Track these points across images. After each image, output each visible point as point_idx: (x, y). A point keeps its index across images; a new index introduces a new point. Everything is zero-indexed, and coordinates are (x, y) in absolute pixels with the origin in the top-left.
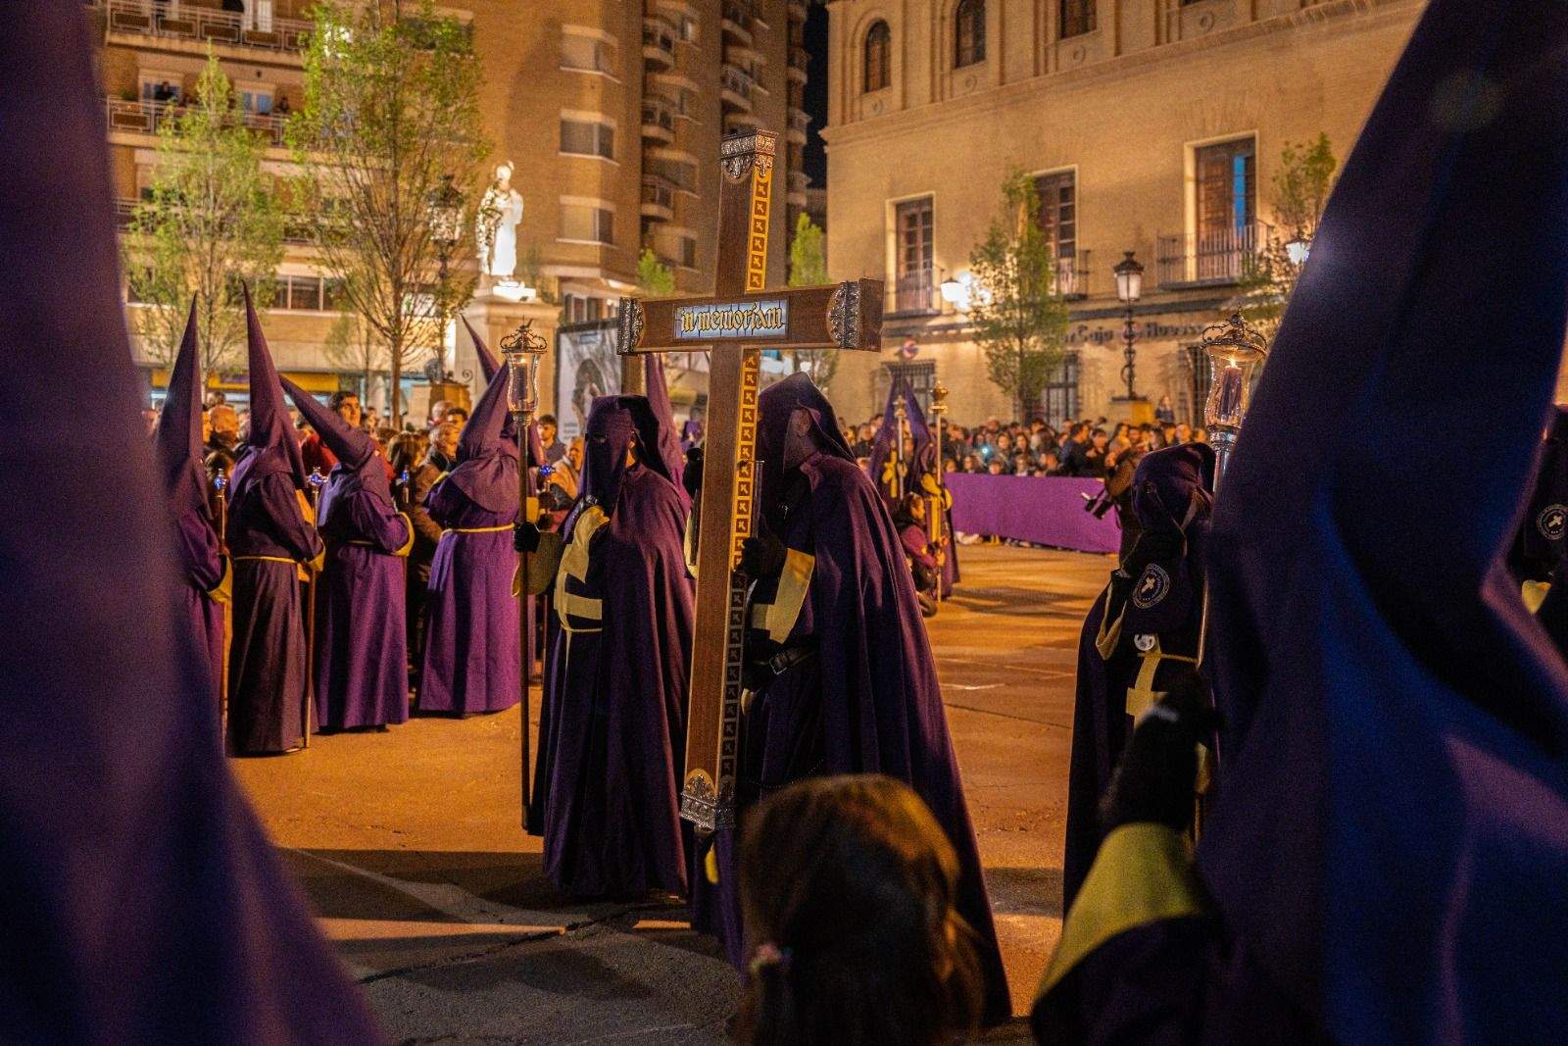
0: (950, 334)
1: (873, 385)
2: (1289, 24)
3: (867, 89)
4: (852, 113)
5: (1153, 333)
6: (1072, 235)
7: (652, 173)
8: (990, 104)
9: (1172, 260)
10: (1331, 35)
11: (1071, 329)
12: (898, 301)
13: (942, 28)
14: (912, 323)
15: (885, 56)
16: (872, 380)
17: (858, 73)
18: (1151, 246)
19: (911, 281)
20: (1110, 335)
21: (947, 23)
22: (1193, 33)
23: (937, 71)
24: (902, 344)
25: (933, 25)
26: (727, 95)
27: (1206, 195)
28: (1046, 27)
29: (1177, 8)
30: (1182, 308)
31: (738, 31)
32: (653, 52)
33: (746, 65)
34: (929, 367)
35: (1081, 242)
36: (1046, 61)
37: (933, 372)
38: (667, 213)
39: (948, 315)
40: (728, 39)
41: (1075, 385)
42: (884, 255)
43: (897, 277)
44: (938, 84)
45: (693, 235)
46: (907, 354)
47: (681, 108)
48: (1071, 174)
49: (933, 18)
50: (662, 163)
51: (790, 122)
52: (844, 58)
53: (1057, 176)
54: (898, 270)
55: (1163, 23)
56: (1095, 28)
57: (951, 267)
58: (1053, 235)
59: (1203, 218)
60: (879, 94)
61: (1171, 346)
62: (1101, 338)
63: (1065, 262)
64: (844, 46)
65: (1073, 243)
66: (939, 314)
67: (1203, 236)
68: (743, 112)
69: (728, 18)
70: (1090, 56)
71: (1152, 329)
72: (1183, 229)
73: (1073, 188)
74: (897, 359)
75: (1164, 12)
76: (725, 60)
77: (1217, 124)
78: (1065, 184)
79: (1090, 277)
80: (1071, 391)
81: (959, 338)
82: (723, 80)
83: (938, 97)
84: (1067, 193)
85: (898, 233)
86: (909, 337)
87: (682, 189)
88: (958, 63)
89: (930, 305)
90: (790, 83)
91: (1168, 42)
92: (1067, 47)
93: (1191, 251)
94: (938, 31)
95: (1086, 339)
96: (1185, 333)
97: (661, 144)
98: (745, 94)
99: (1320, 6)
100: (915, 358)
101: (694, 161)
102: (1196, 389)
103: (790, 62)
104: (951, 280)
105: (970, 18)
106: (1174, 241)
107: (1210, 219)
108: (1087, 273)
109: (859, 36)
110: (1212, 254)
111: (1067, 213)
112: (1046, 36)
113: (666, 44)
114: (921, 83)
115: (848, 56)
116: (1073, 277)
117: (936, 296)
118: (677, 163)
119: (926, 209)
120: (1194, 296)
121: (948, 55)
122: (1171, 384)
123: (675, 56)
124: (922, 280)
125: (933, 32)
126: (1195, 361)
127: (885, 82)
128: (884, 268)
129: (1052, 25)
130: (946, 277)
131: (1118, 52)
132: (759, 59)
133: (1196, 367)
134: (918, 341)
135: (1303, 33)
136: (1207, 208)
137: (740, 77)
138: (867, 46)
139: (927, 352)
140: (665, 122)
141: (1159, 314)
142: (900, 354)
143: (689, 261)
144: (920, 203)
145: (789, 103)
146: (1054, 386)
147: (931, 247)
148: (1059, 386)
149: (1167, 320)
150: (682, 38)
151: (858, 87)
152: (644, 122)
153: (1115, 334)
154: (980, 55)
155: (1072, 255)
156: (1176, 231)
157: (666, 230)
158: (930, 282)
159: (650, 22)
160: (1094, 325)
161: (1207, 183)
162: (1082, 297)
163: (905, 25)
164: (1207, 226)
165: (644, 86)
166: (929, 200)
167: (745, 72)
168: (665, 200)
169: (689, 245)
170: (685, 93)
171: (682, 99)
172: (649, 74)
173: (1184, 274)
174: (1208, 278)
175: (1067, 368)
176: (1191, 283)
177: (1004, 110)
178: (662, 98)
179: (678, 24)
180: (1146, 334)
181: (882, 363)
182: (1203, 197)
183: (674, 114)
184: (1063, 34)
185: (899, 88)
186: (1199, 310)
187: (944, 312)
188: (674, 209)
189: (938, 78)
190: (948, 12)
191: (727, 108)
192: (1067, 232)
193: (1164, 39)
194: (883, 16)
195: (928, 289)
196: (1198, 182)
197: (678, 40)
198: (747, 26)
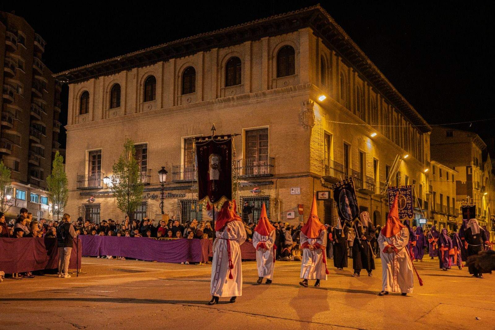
0: (106, 195)
1: (79, 211)
2: (213, 103)
3: (81, 113)
4: (75, 121)
5: (170, 196)
6: (146, 164)
7: (4, 138)
8: (121, 121)
9: (177, 173)
10: (225, 107)
11: (145, 194)
12: (89, 184)
13: (106, 94)
14: (93, 191)
15: (87, 103)
16: (79, 209)
17: (78, 108)
18: (171, 169)
19: (94, 177)
20: (157, 196)
21: (108, 93)
22: (185, 104)
23: (104, 110)
24: (89, 198)
25: (104, 94)
26: (32, 113)
27: (187, 153)
28: (140, 98)
29: (180, 95)
30: (179, 188)
31: (37, 92)
32: (6, 96)
33: (40, 104)
34: (98, 206)
35: (149, 166)
36: (139, 108)
37: (99, 208)
38: (9, 152)
39: (105, 189)
40: (34, 95)
41: (145, 212)
42: (85, 168)
43: (88, 176)
44: (104, 113)
45: (18, 160)
46: (91, 201)
47: (16, 116)
48: (146, 145)
49: (104, 92)
50: (8, 135)
51: (54, 125)
52: (73, 102)
53: (141, 145)
54: (89, 174)
55: (176, 99)
56: (155, 99)
57: (107, 173)
58: (140, 164)
59: (186, 161)
60: (85, 115)
61: (176, 200)
62: (154, 197)
63: (144, 172)
64: (74, 98)
65: (146, 167)
66: (102, 188)
67: (186, 166)
68: (38, 120)
69: (34, 88)
70: (153, 108)
71: (170, 195)
72: (180, 163)
73: (147, 149)
74: (87, 203)
75: (176, 96)
76: (32, 101)
77: (191, 132)
78: (144, 148)
79: (151, 177)
80: (144, 214)
81: (108, 196)
82: (31, 108)
83: (104, 118)
84: (145, 151)
85: (89, 161)
86: (92, 195)
87: (15, 144)
88: (111, 107)
89: (100, 185)
90: (55, 112)
91: (177, 105)
92: (147, 104)
93: (182, 170)
94: (105, 97)
95: (149, 198)
96: (180, 196)
97: (9, 128)
98: (39, 114)
99: (222, 98)
100: (94, 203)
101: (19, 135)
102: (182, 214)
103: (55, 105)
104: (107, 177)
105: (116, 93)
106: (177, 167)
107: (188, 161)
108: (150, 176)
109: (79, 95)
110: (188, 172)
111: (145, 157)
112: (140, 100)
113: (11, 94)
114: (99, 112)
115: (75, 102)
116: (146, 178)
117: (102, 182)
118: (14, 135)
119: (99, 154)
120: (183, 185)
121: (108, 105)
122: (175, 212)
123: (14, 99)
124: (97, 177)
125: (103, 97)
126: (183, 205)
127: (87, 112)
128: (84, 172)
129: (142, 97)
130: (105, 176)
131: (162, 107)
132: (44, 103)
133: (183, 207)
134: (95, 197)
135: (216, 106)
136: (187, 157)
137: (37, 107)
138: (81, 99)
139: (98, 201)
140: (10, 121)
141: (172, 190)
142: (89, 201)
143: (16, 169)
144: (97, 152)
145: (54, 119)
146: (138, 212)
147: (100, 166)
148: (140, 212)
149: (174, 192)
150: (17, 93)
151: (78, 112)
152: (2, 120)
153: (158, 196)
154: (118, 105)
155: (146, 171)
156: (178, 164)
157: (9, 158)
158: (100, 178)
159: (6, 86)
160: (152, 193)
161: (187, 150)
162: (148, 184)
163: (94, 93)
164: (187, 163)
165: (3, 108)
166: (100, 151)
167: (39, 107)
168: (8, 147)
169: (17, 164)
170: (17, 111)
171: (16, 114)
172: (4, 104)
173: (180, 178)
174: (187, 179)
175: (143, 206)
176: (182, 180)
177: (125, 123)
178: (9, 112)
179: (16, 88)
180: (168, 196)
181: (83, 204)
182: (186, 154)
183: (13, 118)
184: (145, 100)
185: (92, 114)
186: (184, 189)
187: (104, 188)
188: (12, 151)
189: (104, 112)
190: (108, 90)
191: (32, 118)
192: (144, 163)
193: (176, 105)
194: (87, 90)
195: (99, 180)
196: (185, 149)
197: (16, 93)
198: (41, 91)
